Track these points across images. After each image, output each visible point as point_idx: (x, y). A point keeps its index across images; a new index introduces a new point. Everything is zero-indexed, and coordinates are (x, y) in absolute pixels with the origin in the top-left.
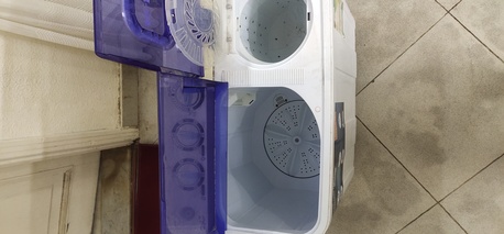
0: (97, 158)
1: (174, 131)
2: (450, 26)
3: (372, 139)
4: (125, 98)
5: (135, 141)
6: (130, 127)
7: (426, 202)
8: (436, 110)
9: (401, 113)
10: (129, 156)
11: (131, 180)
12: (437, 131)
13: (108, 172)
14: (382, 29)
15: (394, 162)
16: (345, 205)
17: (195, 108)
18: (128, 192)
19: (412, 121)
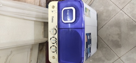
0: (38, 45)
1: (50, 39)
2: (122, 13)
3: (102, 41)
4: (44, 31)
5: (47, 41)
6: (46, 38)
7: (116, 58)
8: (118, 34)
9: (110, 35)
10: (45, 45)
11: (46, 50)
12: (119, 40)
13: (41, 48)
14: (105, 14)
15: (108, 47)
16: (96, 58)
17: (55, 34)
18: (45, 53)
19: (112, 37)
